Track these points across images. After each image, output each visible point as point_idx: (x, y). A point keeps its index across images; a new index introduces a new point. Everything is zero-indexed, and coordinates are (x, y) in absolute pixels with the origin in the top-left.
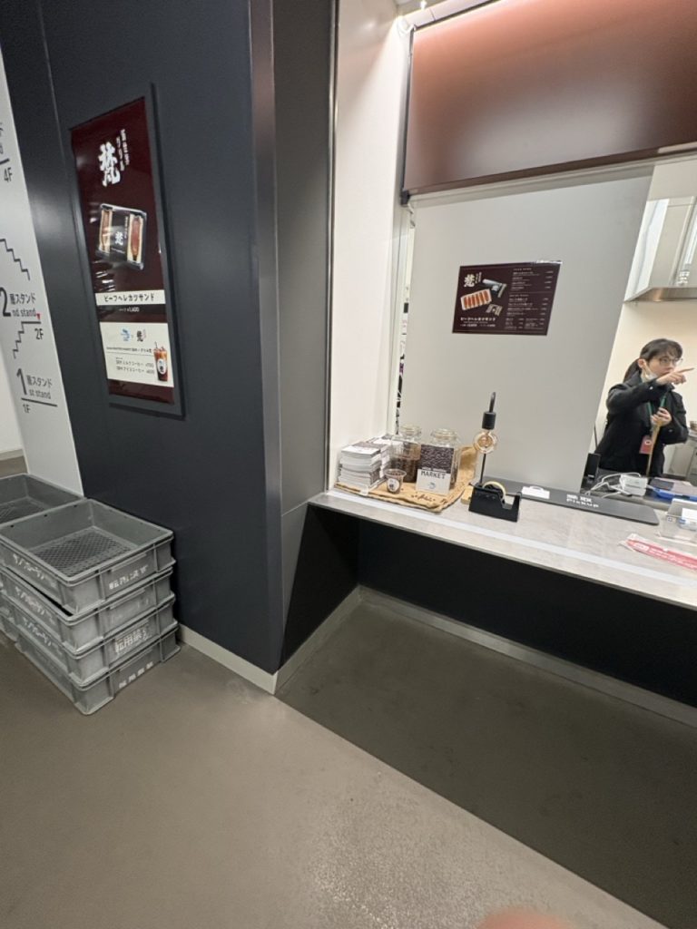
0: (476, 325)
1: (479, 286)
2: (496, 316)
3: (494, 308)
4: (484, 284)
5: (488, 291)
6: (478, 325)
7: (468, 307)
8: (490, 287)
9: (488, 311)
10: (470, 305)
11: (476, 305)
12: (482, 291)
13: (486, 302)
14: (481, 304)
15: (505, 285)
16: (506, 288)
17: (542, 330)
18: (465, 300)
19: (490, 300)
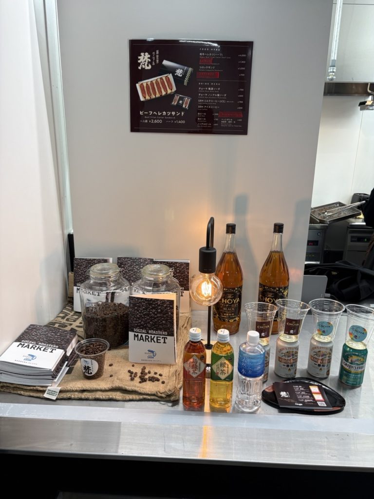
0: (160, 121)
1: (159, 70)
2: (184, 110)
3: (181, 99)
4: (164, 66)
5: (170, 76)
6: (164, 120)
7: (148, 98)
8: (172, 71)
9: (174, 103)
10: (150, 95)
11: (158, 95)
12: (163, 77)
13: (169, 91)
14: (164, 93)
15: (190, 69)
16: (192, 74)
17: (241, 128)
18: (142, 86)
19: (174, 89)
